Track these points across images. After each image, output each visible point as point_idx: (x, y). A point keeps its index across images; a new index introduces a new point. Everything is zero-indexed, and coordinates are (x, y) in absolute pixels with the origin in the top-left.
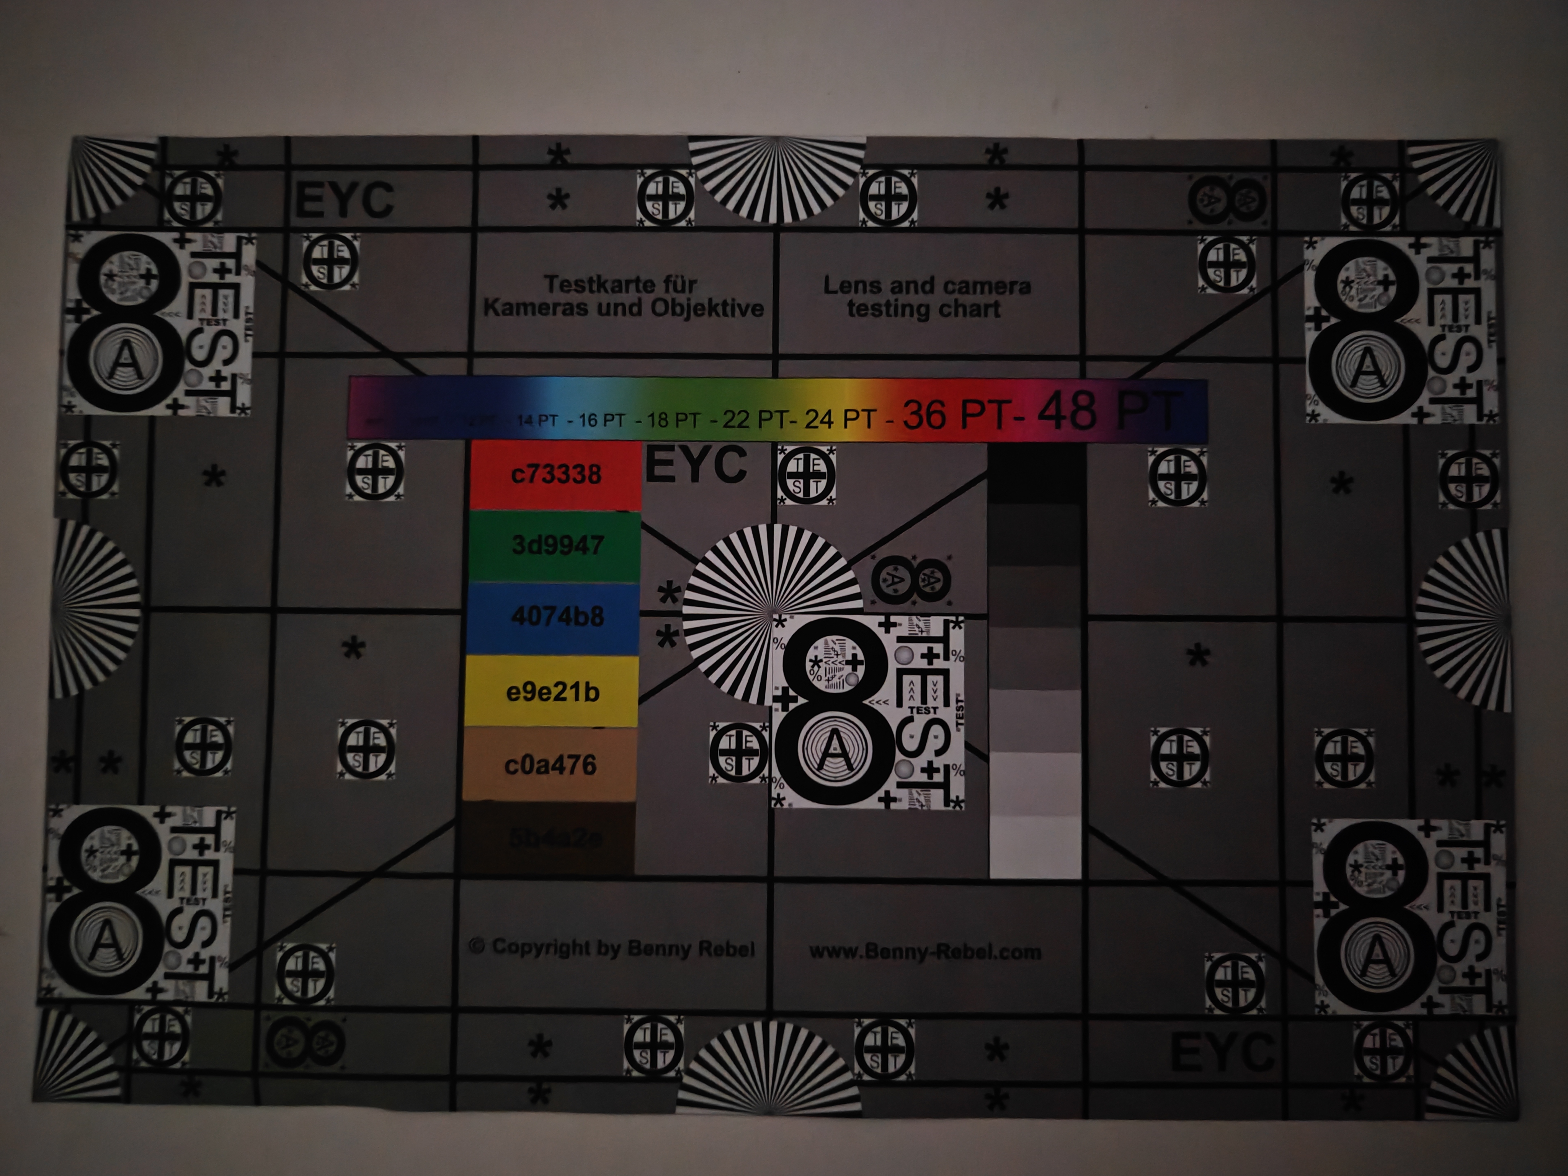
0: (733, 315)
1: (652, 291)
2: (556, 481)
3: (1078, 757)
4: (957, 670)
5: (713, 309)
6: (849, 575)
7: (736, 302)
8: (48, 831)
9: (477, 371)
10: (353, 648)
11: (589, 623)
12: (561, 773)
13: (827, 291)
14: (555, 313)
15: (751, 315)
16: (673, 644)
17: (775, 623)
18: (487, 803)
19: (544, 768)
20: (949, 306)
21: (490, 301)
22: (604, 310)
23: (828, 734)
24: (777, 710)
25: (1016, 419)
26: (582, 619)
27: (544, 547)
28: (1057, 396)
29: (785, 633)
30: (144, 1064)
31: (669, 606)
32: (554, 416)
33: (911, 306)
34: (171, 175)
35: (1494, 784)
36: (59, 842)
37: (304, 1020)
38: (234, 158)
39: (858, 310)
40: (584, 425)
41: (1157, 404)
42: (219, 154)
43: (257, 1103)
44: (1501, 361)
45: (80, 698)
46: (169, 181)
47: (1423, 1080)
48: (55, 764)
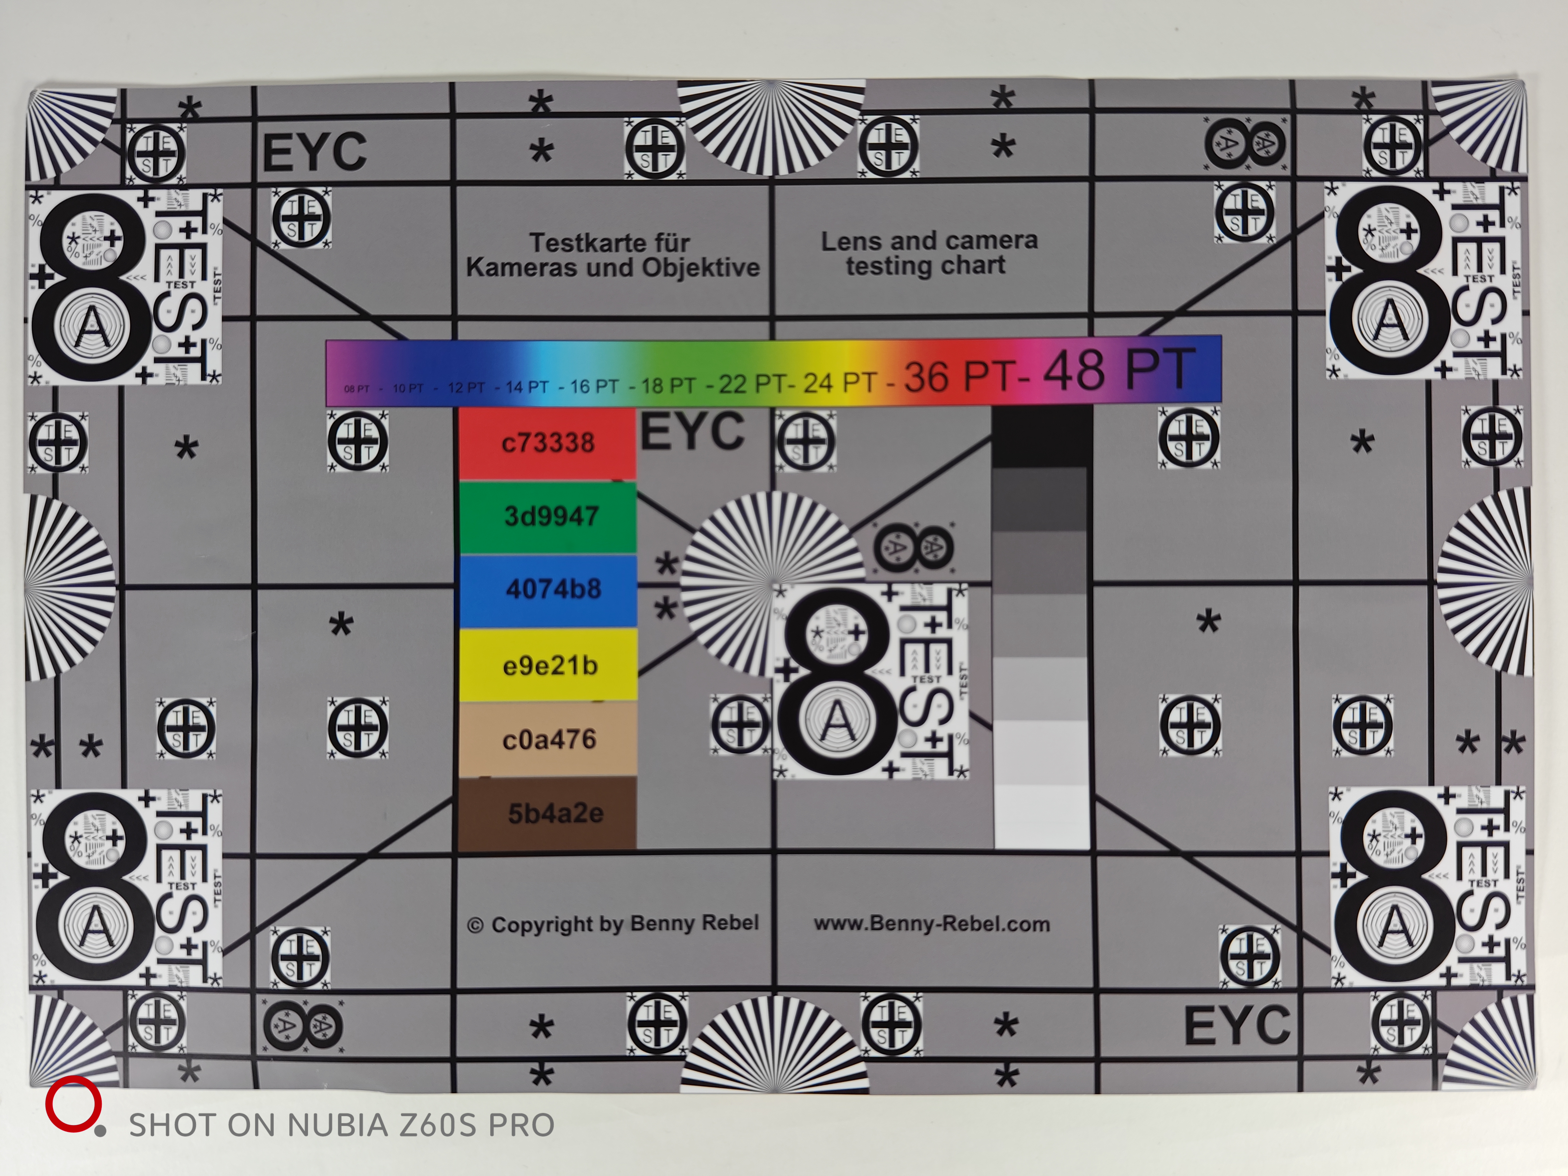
0: (728, 274)
1: (643, 250)
2: (548, 449)
3: (1083, 727)
4: (960, 638)
5: (707, 269)
6: (850, 544)
7: (730, 262)
8: (30, 816)
9: (461, 336)
10: (341, 624)
11: (586, 596)
12: (560, 747)
13: (825, 248)
14: (542, 274)
15: (748, 276)
16: (672, 616)
17: (776, 593)
18: (485, 780)
19: (544, 743)
20: (951, 262)
21: (473, 262)
22: (594, 271)
23: (831, 705)
24: (778, 681)
25: (1021, 380)
26: (578, 591)
27: (538, 519)
28: (1063, 355)
29: (786, 604)
30: (140, 1049)
31: (667, 577)
32: (544, 382)
33: (912, 262)
34: (132, 129)
35: (1513, 750)
36: (42, 828)
37: (301, 1004)
38: (197, 110)
39: (858, 268)
40: (576, 391)
41: (1168, 361)
42: (181, 105)
43: (256, 1086)
44: (1526, 313)
45: (57, 680)
46: (129, 136)
47: (1440, 1051)
48: (35, 748)
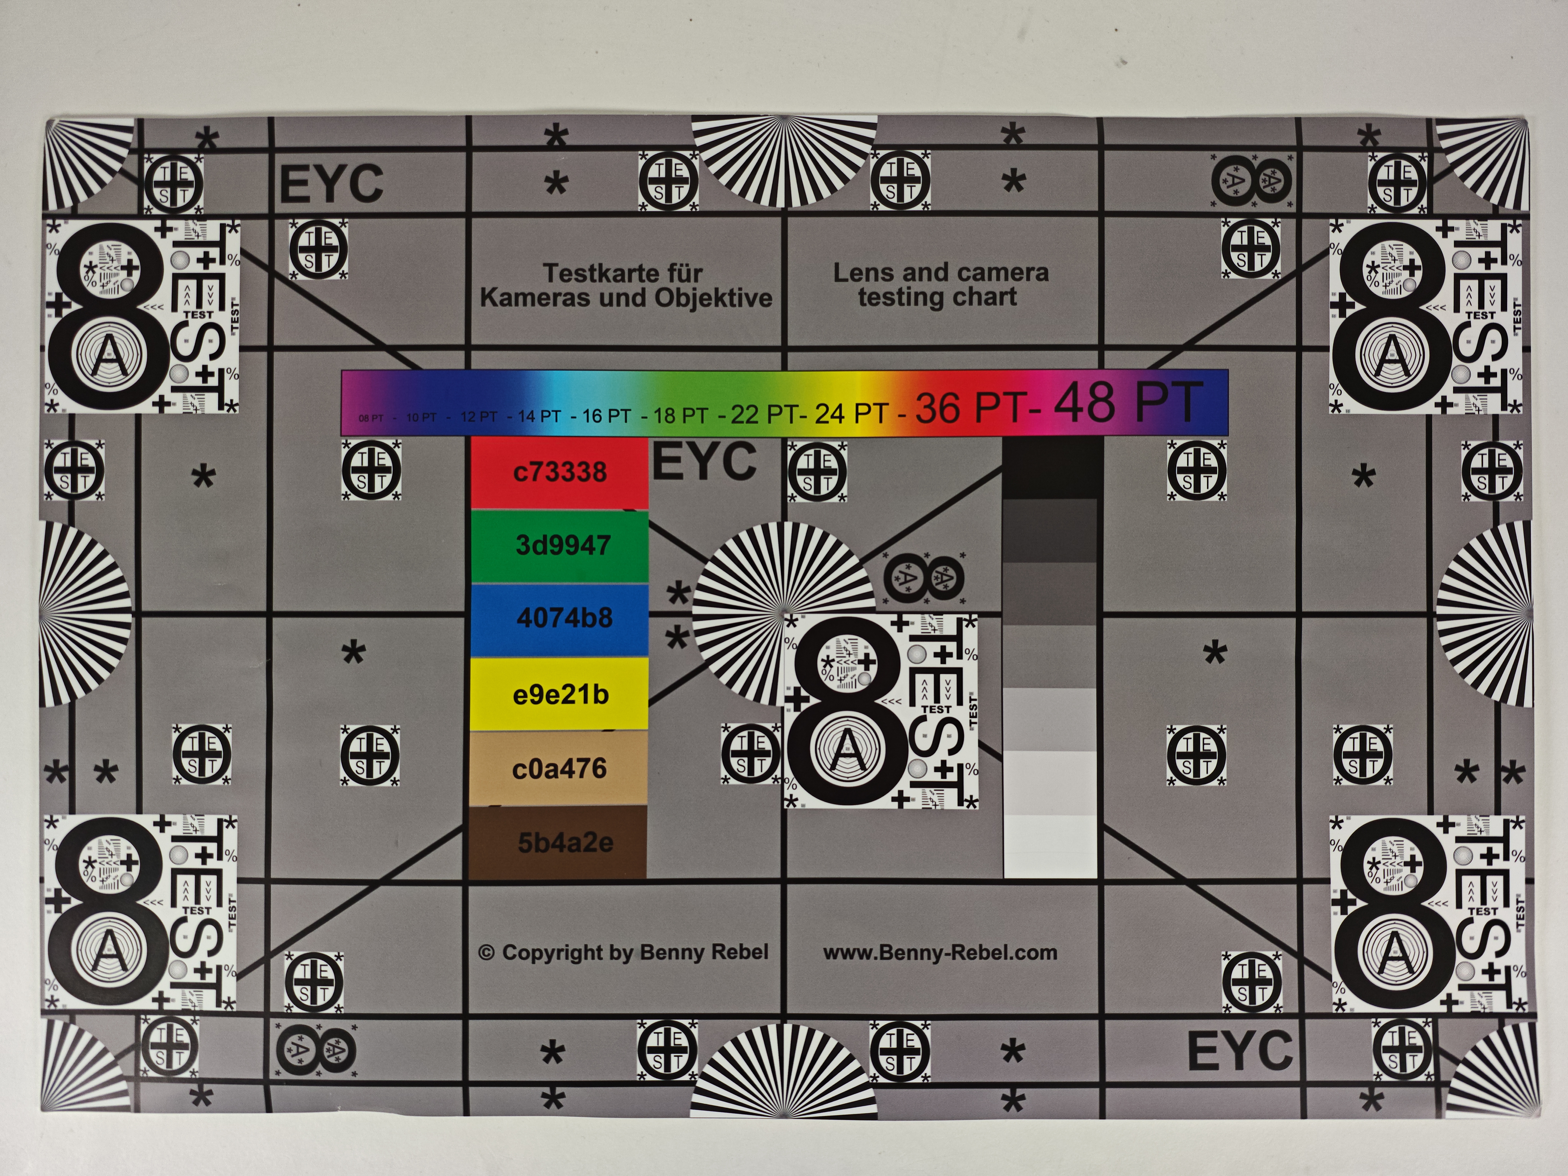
0: (740, 305)
1: (656, 280)
2: (560, 478)
3: (1092, 756)
4: (970, 668)
5: (719, 299)
6: (861, 574)
7: (743, 292)
8: (43, 842)
9: (474, 366)
10: (353, 652)
11: (598, 625)
12: (570, 777)
13: (837, 279)
14: (555, 304)
15: (760, 306)
16: (683, 645)
17: (787, 623)
19: (553, 772)
20: (964, 294)
21: (487, 292)
22: (606, 301)
23: (841, 734)
24: (789, 710)
25: (1032, 411)
26: (589, 620)
27: (549, 547)
28: (1074, 387)
29: (797, 633)
30: (152, 1073)
31: (679, 606)
32: (556, 412)
33: (924, 294)
34: (149, 159)
35: (1513, 780)
36: (55, 853)
37: (314, 1028)
38: (215, 141)
39: (870, 299)
40: (588, 421)
41: (1177, 394)
42: (198, 135)
43: (269, 1110)
44: (1526, 349)
45: (72, 706)
46: (147, 166)
47: (1443, 1078)
48: (48, 774)
